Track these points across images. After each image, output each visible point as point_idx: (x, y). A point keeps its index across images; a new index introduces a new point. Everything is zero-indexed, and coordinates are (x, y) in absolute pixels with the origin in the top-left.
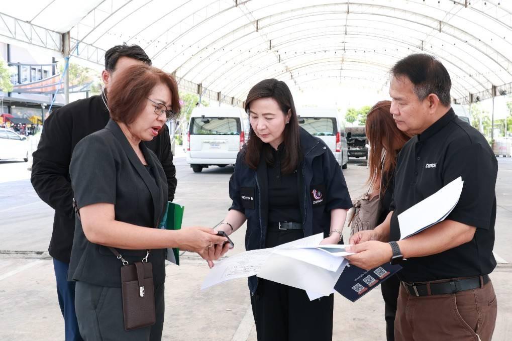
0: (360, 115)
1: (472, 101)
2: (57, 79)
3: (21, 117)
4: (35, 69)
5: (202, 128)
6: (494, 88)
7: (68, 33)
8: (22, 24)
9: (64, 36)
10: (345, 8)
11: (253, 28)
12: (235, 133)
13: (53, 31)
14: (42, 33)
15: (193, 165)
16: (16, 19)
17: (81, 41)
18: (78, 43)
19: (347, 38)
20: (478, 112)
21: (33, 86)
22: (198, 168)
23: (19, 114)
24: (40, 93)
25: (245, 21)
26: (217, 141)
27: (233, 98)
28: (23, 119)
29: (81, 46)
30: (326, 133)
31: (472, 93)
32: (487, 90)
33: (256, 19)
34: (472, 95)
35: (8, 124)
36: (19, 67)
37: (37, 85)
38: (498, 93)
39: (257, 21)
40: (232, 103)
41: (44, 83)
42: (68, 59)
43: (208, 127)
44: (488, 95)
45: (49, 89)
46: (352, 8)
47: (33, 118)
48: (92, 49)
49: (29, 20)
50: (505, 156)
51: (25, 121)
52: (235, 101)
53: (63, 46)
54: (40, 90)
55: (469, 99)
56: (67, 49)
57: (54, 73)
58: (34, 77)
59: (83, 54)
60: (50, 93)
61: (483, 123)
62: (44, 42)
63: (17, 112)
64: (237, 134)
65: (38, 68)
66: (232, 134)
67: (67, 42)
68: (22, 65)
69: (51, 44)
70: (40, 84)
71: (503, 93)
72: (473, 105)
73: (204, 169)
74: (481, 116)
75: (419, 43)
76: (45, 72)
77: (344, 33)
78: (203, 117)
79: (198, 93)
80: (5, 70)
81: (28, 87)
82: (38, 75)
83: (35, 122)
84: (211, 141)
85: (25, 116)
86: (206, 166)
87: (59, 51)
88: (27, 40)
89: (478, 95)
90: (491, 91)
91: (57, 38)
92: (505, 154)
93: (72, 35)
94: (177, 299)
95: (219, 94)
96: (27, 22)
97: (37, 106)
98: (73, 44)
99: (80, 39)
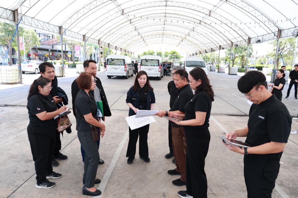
0: (170, 54)
1: (212, 51)
2: (54, 40)
3: (41, 54)
4: (45, 35)
5: (111, 62)
6: (220, 46)
7: (62, 26)
8: (46, 24)
9: (60, 28)
10: (164, 15)
11: (129, 22)
12: (123, 64)
13: (56, 26)
14: (52, 26)
15: (108, 76)
16: (44, 22)
17: (67, 29)
18: (65, 30)
19: (165, 26)
20: (214, 55)
21: (45, 42)
22: (110, 77)
23: (40, 53)
24: (48, 45)
25: (126, 20)
26: (116, 67)
27: (121, 48)
28: (42, 55)
29: (67, 31)
30: (155, 65)
31: (212, 47)
32: (217, 47)
33: (130, 19)
34: (212, 49)
35: (37, 57)
36: (39, 35)
37: (46, 42)
38: (221, 49)
39: (131, 20)
40: (121, 50)
41: (49, 41)
42: (62, 36)
43: (113, 62)
44: (218, 49)
45: (51, 44)
46: (167, 15)
47: (46, 55)
48: (70, 32)
49: (48, 22)
50: (222, 72)
51: (43, 56)
52: (122, 50)
53: (60, 31)
54: (48, 44)
55: (211, 50)
56: (61, 32)
57: (53, 37)
58: (45, 39)
59: (67, 34)
60: (51, 45)
61: (216, 59)
62: (54, 30)
63: (40, 52)
64: (123, 65)
65: (46, 35)
66: (122, 65)
67: (61, 30)
68: (41, 34)
69: (56, 31)
70: (48, 41)
71: (223, 49)
72: (212, 52)
73: (112, 77)
74: (216, 56)
75: (192, 28)
76: (49, 36)
77: (164, 24)
78: (111, 59)
79: (108, 47)
80: (38, 38)
81: (43, 42)
82: (46, 38)
83: (47, 56)
84: (114, 67)
85: (43, 54)
86: (113, 76)
87: (59, 33)
88: (48, 30)
89: (214, 49)
90: (219, 48)
91: (58, 28)
92: (223, 72)
93: (63, 27)
94: (109, 122)
95: (116, 47)
96: (47, 23)
97: (47, 50)
98: (63, 31)
99: (66, 29)
